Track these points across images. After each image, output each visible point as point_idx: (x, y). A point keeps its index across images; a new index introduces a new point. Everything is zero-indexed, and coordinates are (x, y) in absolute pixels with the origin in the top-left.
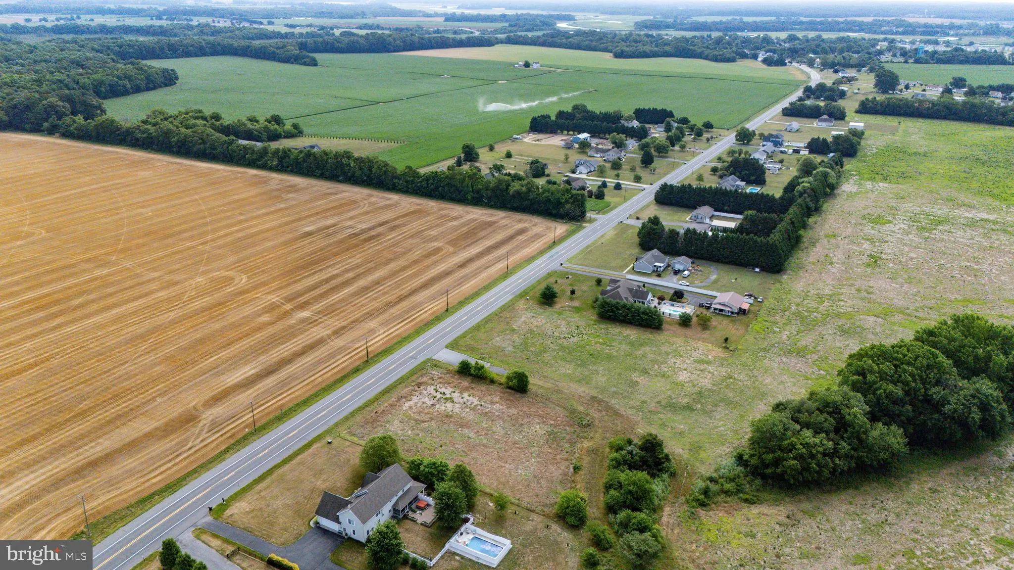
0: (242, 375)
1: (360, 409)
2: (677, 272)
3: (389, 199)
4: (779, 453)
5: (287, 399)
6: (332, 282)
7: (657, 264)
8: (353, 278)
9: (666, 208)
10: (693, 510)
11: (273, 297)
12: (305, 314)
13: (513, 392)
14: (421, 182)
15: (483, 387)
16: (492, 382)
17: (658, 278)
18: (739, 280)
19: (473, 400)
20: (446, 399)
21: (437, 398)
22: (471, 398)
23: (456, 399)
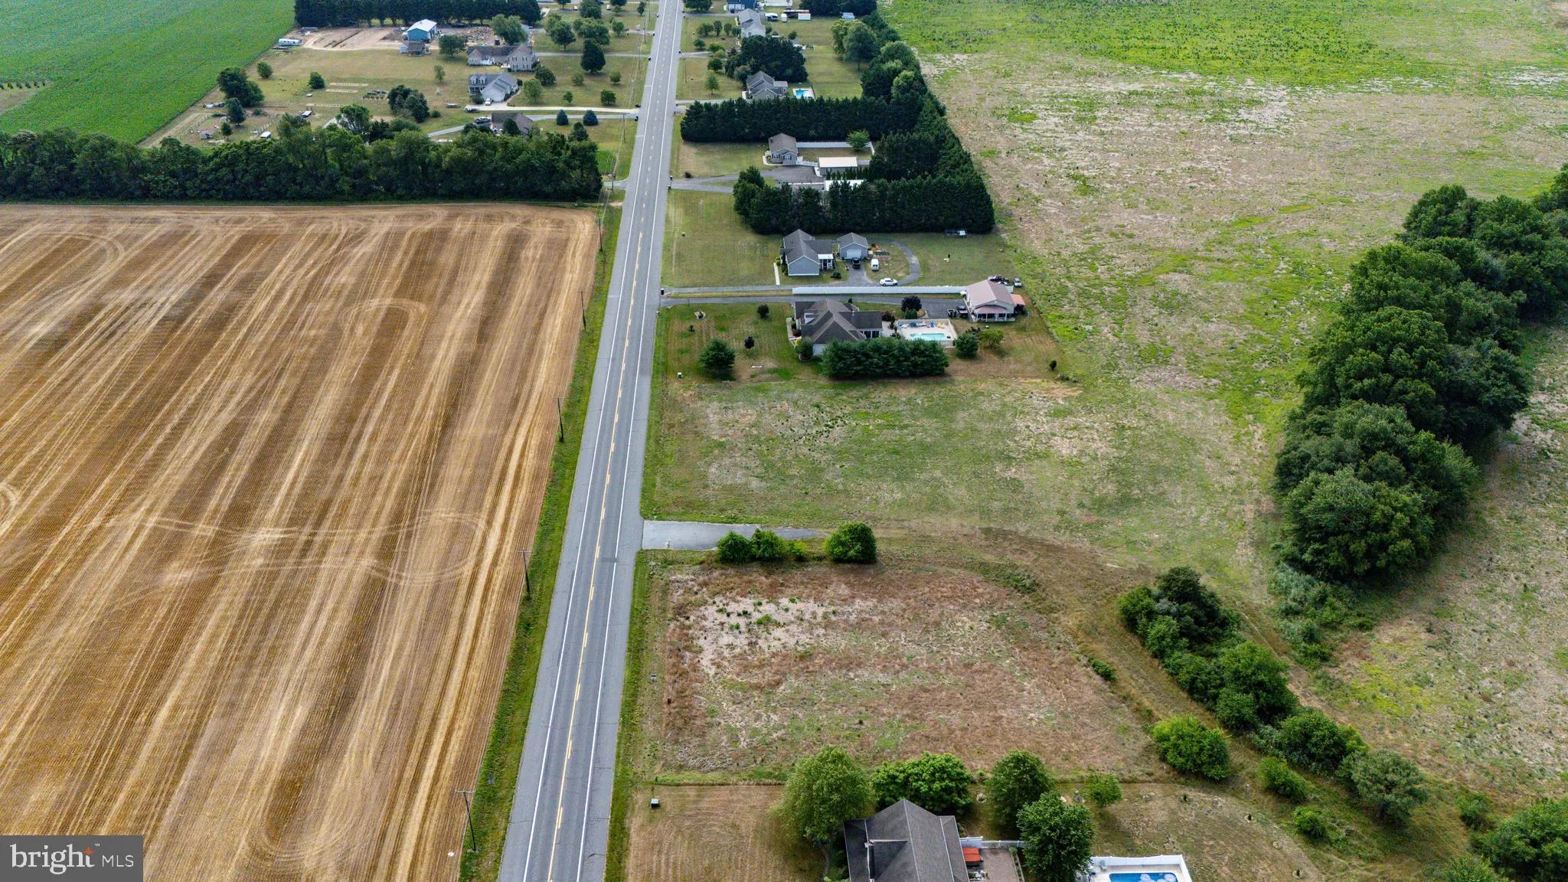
0: (283, 729)
1: (629, 707)
2: (857, 264)
3: (155, 221)
4: (1374, 537)
5: (455, 746)
6: (244, 442)
7: (822, 257)
8: (283, 420)
9: (710, 147)
10: (1319, 672)
11: (138, 515)
12: (264, 536)
13: (856, 566)
14: (216, 170)
15: (797, 575)
16: (801, 559)
17: (837, 282)
18: (955, 257)
19: (809, 607)
20: (759, 623)
21: (743, 629)
22: (800, 605)
23: (779, 617)
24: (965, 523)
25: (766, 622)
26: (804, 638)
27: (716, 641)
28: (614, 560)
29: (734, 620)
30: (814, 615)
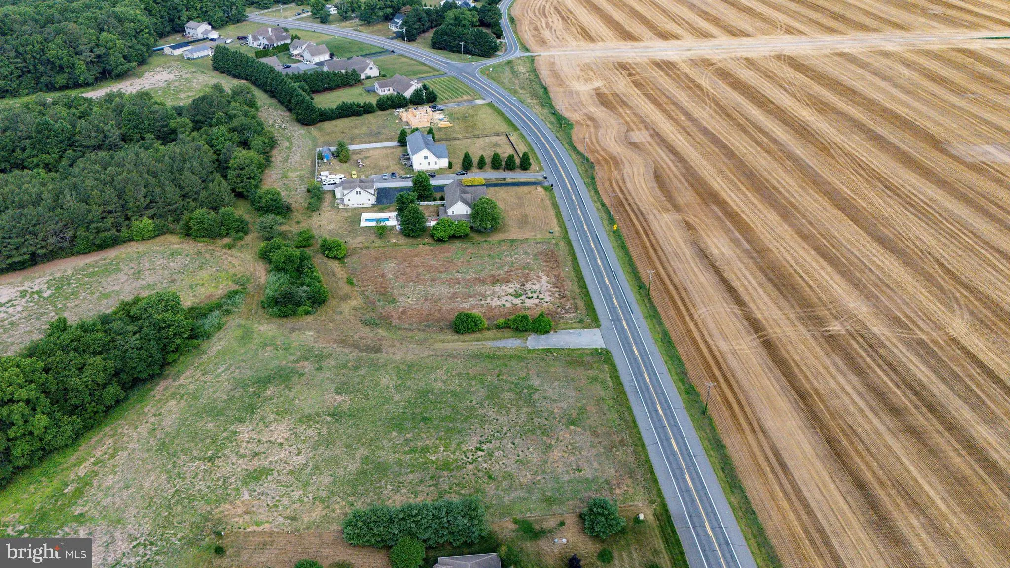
19: (495, 302)
20: (521, 295)
21: (529, 292)
22: (500, 303)
23: (510, 298)
24: (391, 356)
25: (517, 296)
26: (497, 289)
27: (542, 286)
28: (612, 320)
29: (535, 296)
30: (492, 300)
